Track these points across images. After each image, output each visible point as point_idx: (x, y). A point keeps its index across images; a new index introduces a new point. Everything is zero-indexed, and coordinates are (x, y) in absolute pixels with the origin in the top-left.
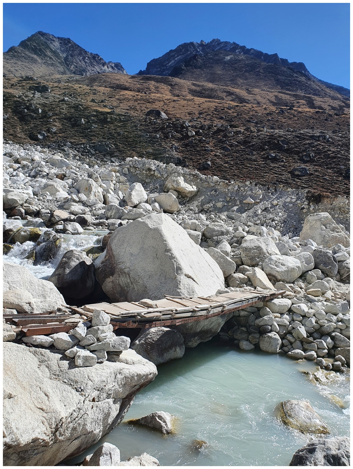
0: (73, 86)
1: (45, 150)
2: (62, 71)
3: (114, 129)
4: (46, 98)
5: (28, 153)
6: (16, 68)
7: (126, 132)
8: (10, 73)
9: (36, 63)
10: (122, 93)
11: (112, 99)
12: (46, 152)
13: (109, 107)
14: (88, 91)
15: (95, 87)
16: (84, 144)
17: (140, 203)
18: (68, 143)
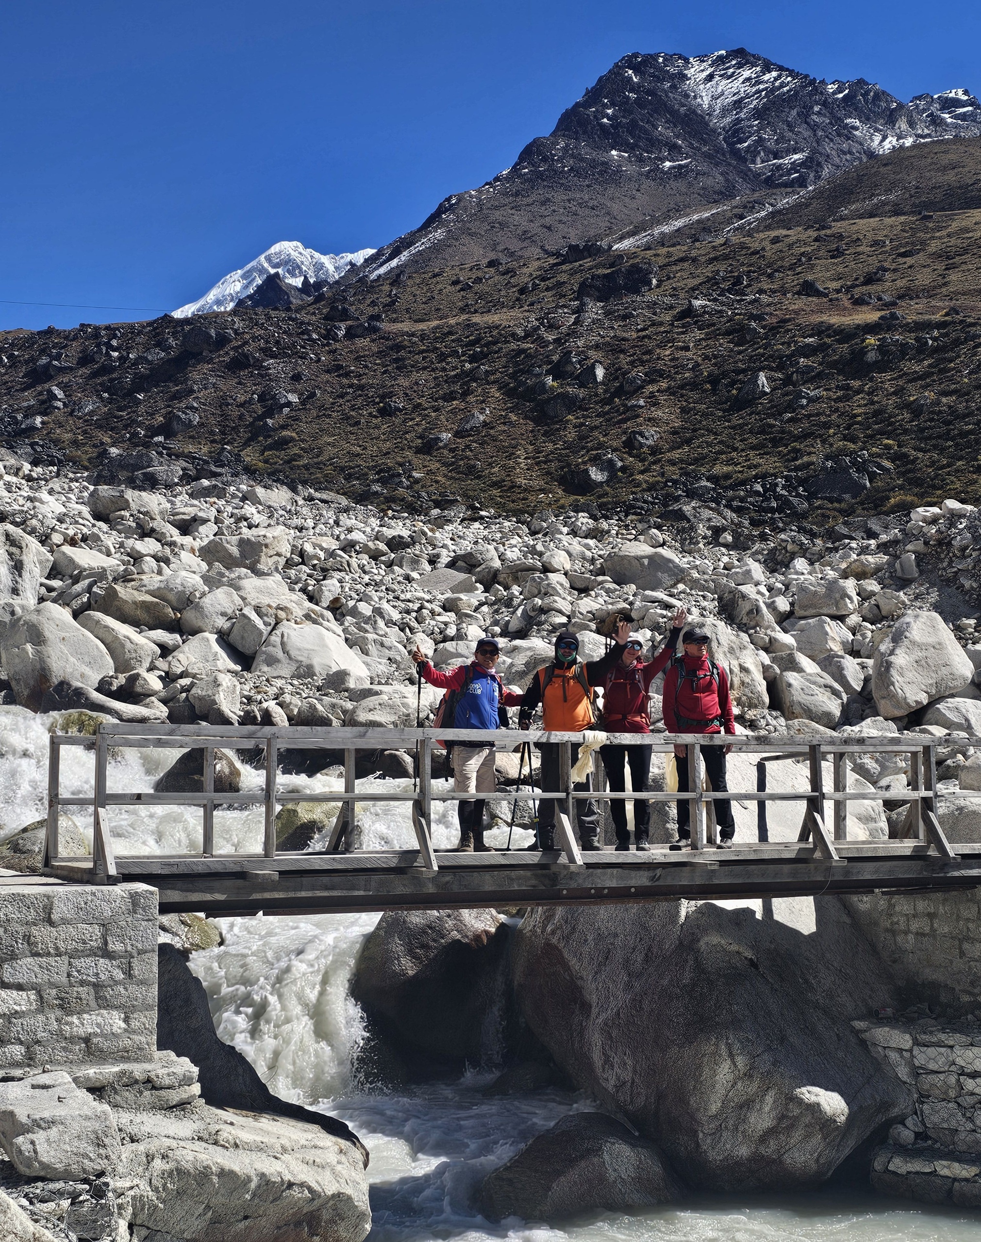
0: (747, 240)
1: (605, 525)
2: (717, 187)
3: (895, 393)
4: (625, 317)
5: (534, 546)
6: (548, 221)
7: (946, 394)
8: (525, 244)
9: (618, 184)
10: (955, 226)
11: (909, 261)
12: (608, 532)
13: (874, 301)
14: (809, 249)
15: (838, 227)
16: (764, 476)
17: (934, 701)
18: (704, 483)
